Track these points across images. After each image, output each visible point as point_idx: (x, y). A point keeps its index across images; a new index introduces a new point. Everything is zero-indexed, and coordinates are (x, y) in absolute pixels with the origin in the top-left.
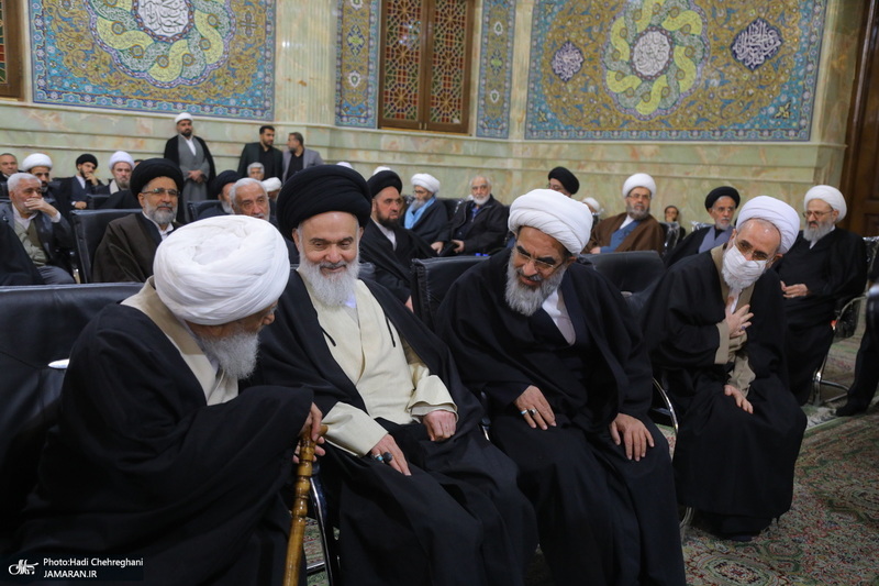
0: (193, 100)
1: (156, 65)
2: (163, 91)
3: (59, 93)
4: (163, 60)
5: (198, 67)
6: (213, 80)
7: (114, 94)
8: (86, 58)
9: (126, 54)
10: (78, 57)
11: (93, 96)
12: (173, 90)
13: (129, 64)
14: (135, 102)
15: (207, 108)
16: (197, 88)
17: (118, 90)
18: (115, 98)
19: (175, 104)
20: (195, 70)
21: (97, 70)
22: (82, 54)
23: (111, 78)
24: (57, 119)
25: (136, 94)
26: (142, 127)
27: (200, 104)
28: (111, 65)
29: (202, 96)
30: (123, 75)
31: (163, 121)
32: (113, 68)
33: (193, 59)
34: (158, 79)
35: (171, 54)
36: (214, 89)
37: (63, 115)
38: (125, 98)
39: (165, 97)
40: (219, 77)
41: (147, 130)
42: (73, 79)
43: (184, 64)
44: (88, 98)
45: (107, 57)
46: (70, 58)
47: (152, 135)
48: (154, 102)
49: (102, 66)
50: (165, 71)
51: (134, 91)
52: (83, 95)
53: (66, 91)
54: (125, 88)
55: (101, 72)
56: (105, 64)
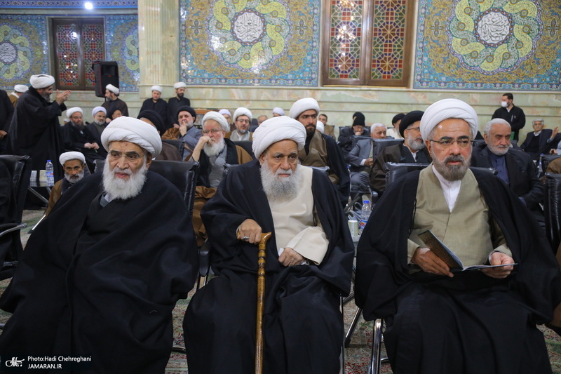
0: (507, 80)
1: (485, 61)
2: (488, 77)
3: (427, 83)
4: (490, 58)
5: (513, 59)
6: (522, 68)
7: (458, 81)
8: (444, 61)
9: (467, 57)
10: (440, 62)
11: (445, 83)
12: (494, 76)
13: (468, 63)
14: (470, 85)
15: (517, 86)
16: (511, 73)
17: (460, 79)
18: (458, 83)
19: (495, 84)
20: (511, 62)
21: (449, 68)
22: (442, 60)
23: (457, 72)
24: (425, 97)
25: (471, 80)
26: (473, 99)
27: (512, 83)
28: (458, 64)
29: (514, 77)
30: (464, 69)
31: (486, 95)
32: (458, 66)
33: (510, 55)
34: (485, 70)
35: (495, 54)
36: (522, 73)
37: (428, 94)
38: (464, 83)
39: (489, 80)
40: (527, 64)
41: (476, 101)
42: (435, 74)
43: (504, 59)
44: (443, 84)
45: (456, 60)
46: (435, 63)
47: (478, 103)
48: (482, 84)
49: (453, 65)
50: (491, 64)
51: (470, 78)
52: (440, 83)
53: (431, 81)
54: (465, 77)
55: (452, 69)
56: (454, 64)
